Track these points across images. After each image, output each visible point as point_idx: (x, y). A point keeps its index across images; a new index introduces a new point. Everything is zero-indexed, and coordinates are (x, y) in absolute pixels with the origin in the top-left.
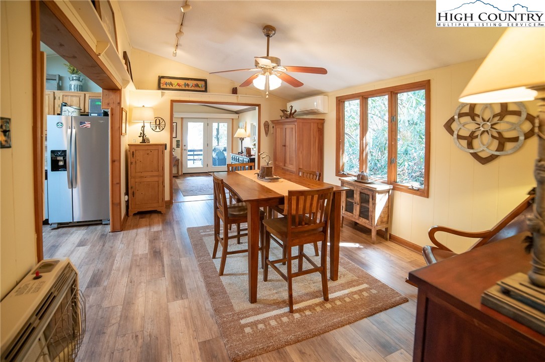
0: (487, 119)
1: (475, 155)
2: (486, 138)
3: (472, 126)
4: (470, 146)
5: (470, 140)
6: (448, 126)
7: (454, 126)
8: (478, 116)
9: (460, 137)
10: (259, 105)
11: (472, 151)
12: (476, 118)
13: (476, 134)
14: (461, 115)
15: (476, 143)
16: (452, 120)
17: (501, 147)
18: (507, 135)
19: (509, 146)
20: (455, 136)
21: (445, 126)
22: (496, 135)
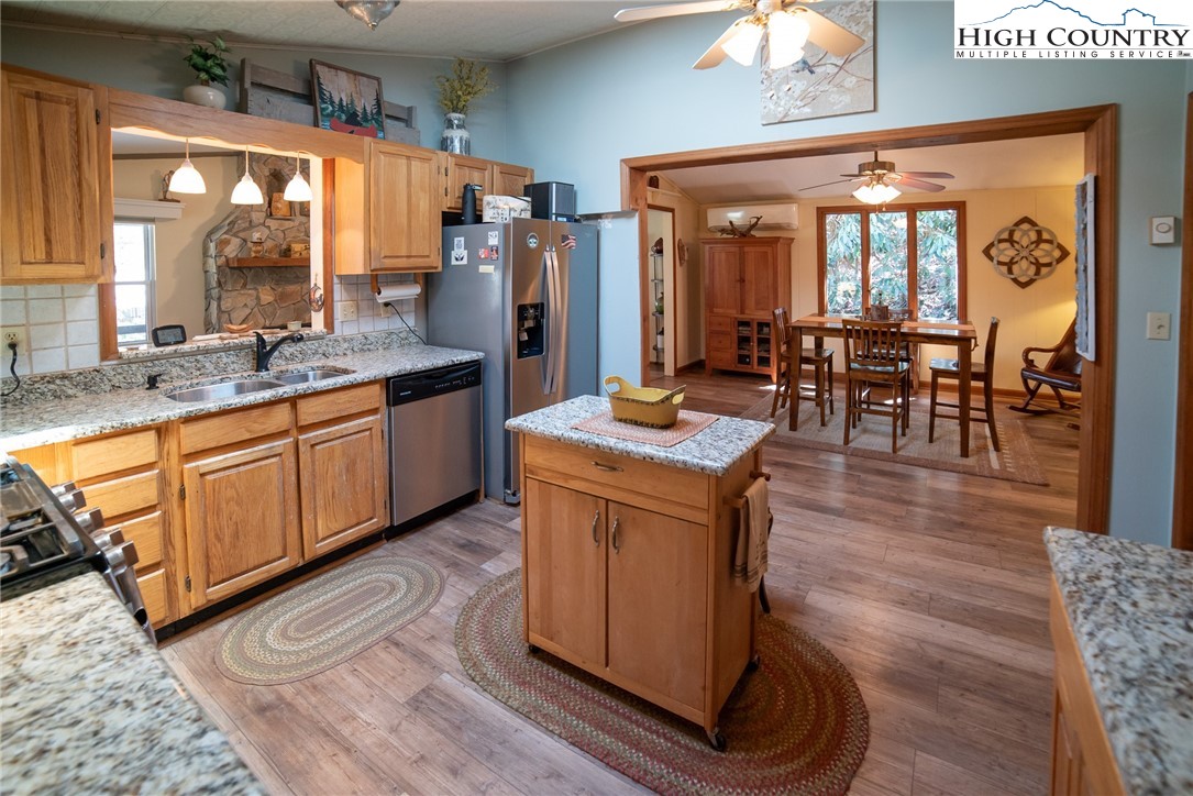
0: (1025, 246)
1: (1015, 280)
2: (1024, 264)
3: (1012, 253)
4: (1010, 271)
5: (1010, 265)
6: (987, 252)
7: (993, 252)
8: (1018, 243)
9: (1000, 263)
10: (672, 210)
11: (1012, 277)
12: (1016, 245)
13: (1015, 260)
14: (1000, 241)
15: (1015, 268)
16: (992, 245)
17: (1037, 273)
18: (1042, 261)
19: (1044, 270)
20: (995, 262)
21: (984, 252)
22: (1033, 261)
